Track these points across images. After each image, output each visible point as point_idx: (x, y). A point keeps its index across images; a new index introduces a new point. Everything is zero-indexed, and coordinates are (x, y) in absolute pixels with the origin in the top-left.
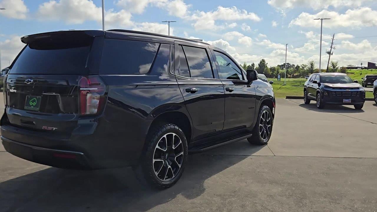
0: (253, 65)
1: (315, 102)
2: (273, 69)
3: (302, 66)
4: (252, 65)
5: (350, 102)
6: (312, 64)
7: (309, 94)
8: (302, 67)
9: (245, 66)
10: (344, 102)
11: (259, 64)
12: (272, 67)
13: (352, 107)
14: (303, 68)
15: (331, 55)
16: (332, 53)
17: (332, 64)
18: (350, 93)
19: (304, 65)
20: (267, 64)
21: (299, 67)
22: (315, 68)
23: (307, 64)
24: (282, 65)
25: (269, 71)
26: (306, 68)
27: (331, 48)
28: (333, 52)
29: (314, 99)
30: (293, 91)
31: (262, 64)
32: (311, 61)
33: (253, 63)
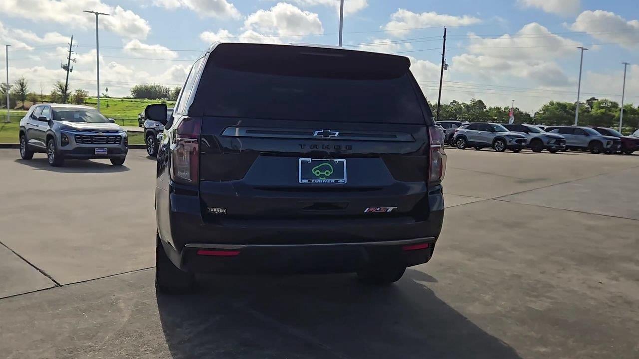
1: (44, 155)
5: (107, 153)
6: (22, 85)
7: (30, 141)
10: (96, 153)
13: (108, 161)
15: (69, 72)
16: (70, 68)
17: (60, 86)
18: (105, 139)
19: (5, 85)
22: (29, 93)
27: (70, 59)
28: (72, 67)
29: (41, 150)
32: (20, 77)
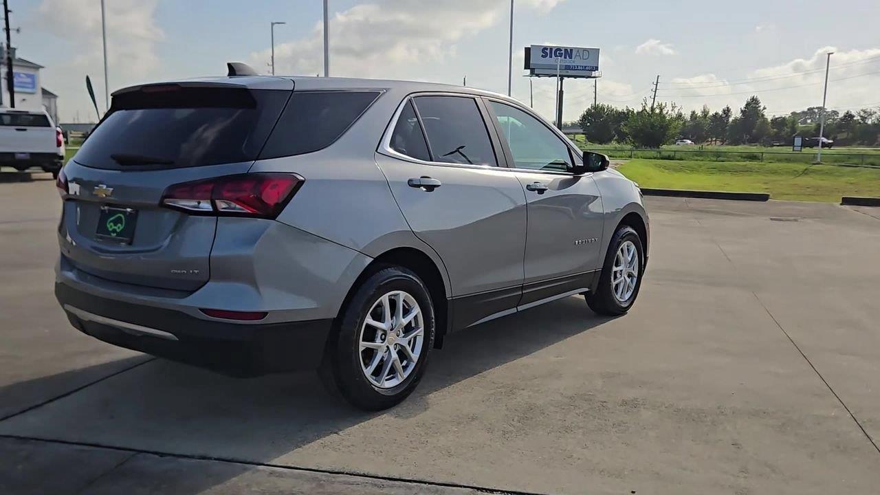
0: (727, 112)
2: (779, 123)
3: (862, 114)
4: (724, 111)
8: (861, 116)
9: (706, 116)
11: (742, 111)
12: (777, 117)
14: (863, 118)
20: (765, 108)
21: (852, 116)
23: (874, 110)
24: (803, 112)
25: (769, 127)
26: (870, 120)
30: (844, 179)
31: (752, 108)
33: (728, 108)
